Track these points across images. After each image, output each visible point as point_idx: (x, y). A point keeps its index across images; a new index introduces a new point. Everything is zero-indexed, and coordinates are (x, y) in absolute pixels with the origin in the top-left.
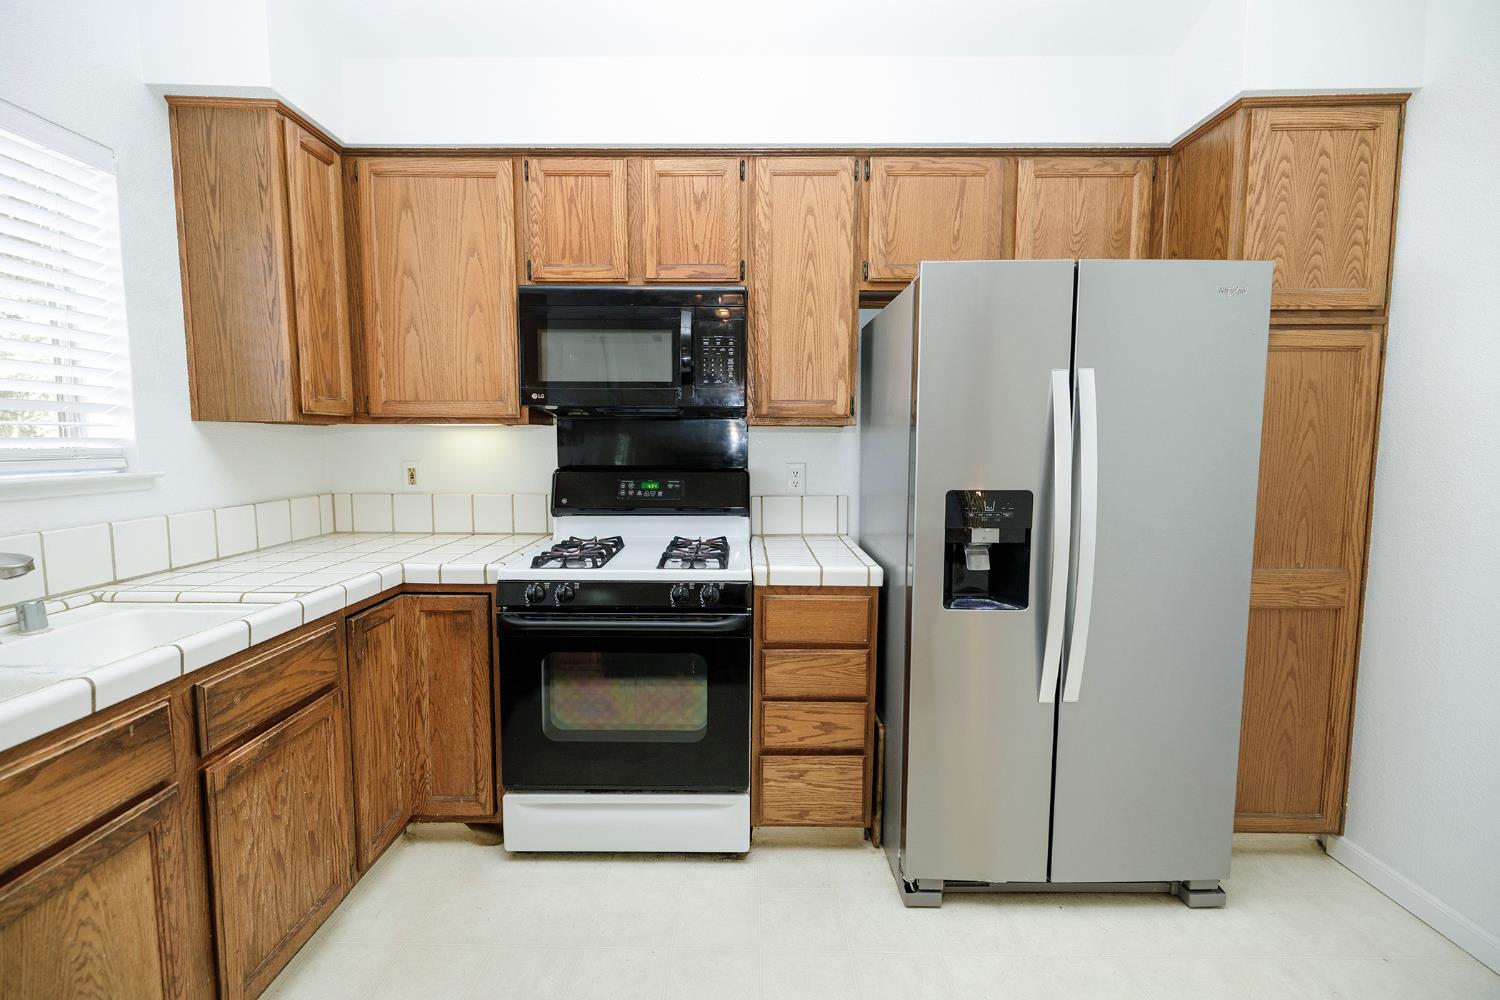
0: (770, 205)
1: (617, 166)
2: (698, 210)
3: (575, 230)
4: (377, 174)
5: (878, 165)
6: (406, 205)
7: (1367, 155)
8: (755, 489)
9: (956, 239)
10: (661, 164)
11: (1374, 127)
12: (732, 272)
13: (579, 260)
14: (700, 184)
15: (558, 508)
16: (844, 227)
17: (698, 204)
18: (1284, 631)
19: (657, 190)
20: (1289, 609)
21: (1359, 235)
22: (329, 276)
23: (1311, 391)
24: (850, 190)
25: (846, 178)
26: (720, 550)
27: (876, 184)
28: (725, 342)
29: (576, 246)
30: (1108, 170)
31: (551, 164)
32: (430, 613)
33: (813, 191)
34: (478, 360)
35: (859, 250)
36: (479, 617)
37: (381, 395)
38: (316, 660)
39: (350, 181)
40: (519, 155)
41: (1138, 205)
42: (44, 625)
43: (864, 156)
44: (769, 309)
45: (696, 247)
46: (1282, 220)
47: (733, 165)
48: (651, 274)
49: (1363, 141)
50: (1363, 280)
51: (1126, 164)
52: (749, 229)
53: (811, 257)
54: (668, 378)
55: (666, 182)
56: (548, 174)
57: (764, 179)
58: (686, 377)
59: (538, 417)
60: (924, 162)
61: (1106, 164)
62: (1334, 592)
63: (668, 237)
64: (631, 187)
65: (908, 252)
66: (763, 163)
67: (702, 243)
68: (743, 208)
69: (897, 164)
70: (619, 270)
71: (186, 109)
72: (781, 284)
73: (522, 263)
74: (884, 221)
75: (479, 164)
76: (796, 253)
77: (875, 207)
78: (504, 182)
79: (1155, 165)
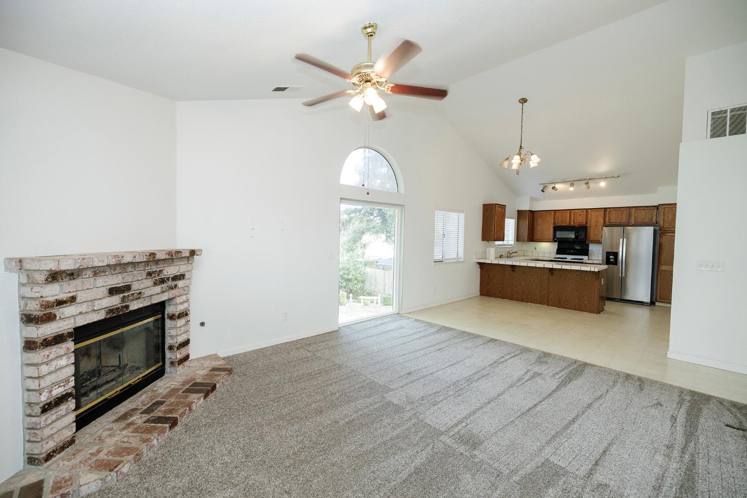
0: (591, 216)
1: (569, 211)
2: (580, 216)
3: (562, 219)
4: (537, 213)
5: (608, 210)
6: (540, 216)
8: (590, 253)
9: (621, 220)
10: (574, 211)
12: (585, 223)
13: (562, 223)
14: (580, 213)
15: (557, 254)
16: (602, 218)
19: (574, 214)
22: (530, 226)
25: (603, 212)
26: (582, 259)
27: (608, 212)
28: (582, 233)
29: (562, 221)
30: (648, 209)
31: (559, 211)
33: (597, 213)
34: (548, 234)
35: (604, 221)
37: (535, 238)
39: (534, 214)
40: (555, 211)
41: (655, 213)
43: (605, 209)
44: (590, 229)
46: (667, 219)
47: (585, 211)
48: (572, 224)
51: (652, 208)
52: (587, 218)
53: (597, 223)
54: (574, 237)
55: (576, 213)
57: (590, 213)
58: (576, 237)
59: (555, 241)
60: (615, 209)
63: (575, 220)
64: (570, 214)
65: (613, 220)
66: (589, 210)
67: (580, 220)
68: (587, 215)
69: (611, 209)
70: (568, 224)
71: (518, 211)
72: (592, 225)
73: (555, 223)
74: (609, 217)
75: (550, 212)
76: (595, 221)
77: (607, 215)
78: (553, 214)
79: (658, 208)
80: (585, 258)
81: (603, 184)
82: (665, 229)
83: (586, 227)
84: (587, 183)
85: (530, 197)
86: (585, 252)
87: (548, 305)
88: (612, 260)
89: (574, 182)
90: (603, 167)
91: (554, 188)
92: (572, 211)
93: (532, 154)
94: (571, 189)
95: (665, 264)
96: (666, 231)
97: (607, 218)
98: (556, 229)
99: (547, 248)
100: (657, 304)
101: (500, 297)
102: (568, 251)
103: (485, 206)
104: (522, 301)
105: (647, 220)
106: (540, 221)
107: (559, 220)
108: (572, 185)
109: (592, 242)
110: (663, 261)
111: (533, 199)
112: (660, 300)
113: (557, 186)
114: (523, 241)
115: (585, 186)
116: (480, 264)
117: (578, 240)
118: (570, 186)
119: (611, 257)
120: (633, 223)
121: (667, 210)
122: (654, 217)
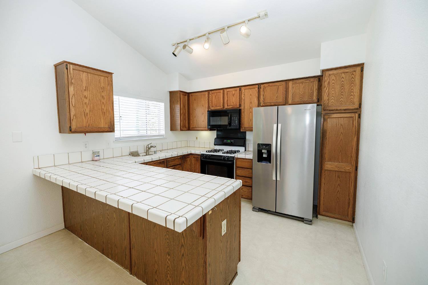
0: (244, 95)
1: (222, 91)
2: (233, 96)
3: (216, 101)
4: (191, 96)
5: (262, 86)
6: (195, 100)
7: (354, 77)
8: (247, 143)
9: (277, 97)
10: (228, 90)
11: (355, 71)
12: (238, 106)
13: (216, 106)
14: (234, 92)
15: (215, 145)
16: (256, 97)
17: (233, 95)
18: (337, 176)
19: (227, 94)
20: (337, 171)
21: (352, 93)
22: (185, 111)
23: (341, 127)
24: (257, 91)
25: (257, 89)
27: (262, 90)
28: (236, 118)
29: (216, 104)
30: (308, 81)
31: (213, 92)
32: (194, 158)
33: (251, 92)
34: (203, 121)
35: (258, 100)
36: (199, 159)
37: (191, 127)
38: (179, 160)
39: (189, 97)
40: (208, 91)
41: (316, 87)
42: (156, 153)
43: (259, 85)
44: (244, 112)
45: (233, 102)
46: (333, 92)
47: (238, 89)
48: (226, 107)
49: (352, 74)
50: (354, 104)
51: (312, 80)
52: (241, 99)
53: (251, 103)
54: (227, 124)
55: (229, 92)
56: (212, 93)
57: (243, 91)
58: (230, 123)
59: (211, 129)
60: (270, 84)
61: (307, 80)
62: (348, 168)
63: (229, 101)
64: (224, 94)
65: (268, 100)
66: (243, 88)
68: (240, 95)
69: (266, 85)
70: (222, 107)
71: (171, 93)
72: (246, 107)
73: (209, 107)
74: (263, 95)
75: (204, 93)
77: (262, 93)
78: (207, 95)
79: (319, 79)
80: (242, 149)
81: (244, 29)
82: (331, 108)
83: (240, 110)
86: (243, 142)
88: (265, 156)
89: (210, 36)
92: (226, 91)
95: (330, 160)
96: (332, 110)
97: (262, 97)
98: (213, 114)
102: (225, 141)
106: (195, 105)
107: (213, 104)
108: (207, 40)
109: (249, 129)
110: (327, 156)
112: (324, 213)
114: (176, 130)
117: (232, 127)
119: (263, 151)
120: (290, 102)
121: (333, 77)
122: (315, 93)
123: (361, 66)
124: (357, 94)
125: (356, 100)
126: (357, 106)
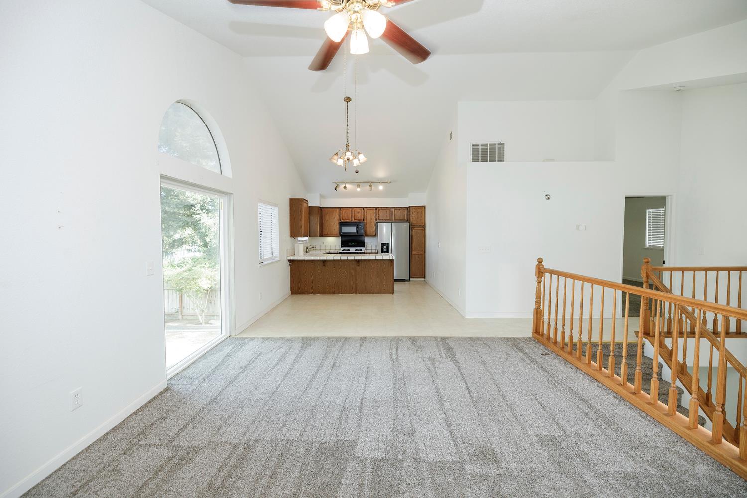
0: (366, 213)
1: (350, 209)
3: (345, 215)
4: (324, 210)
5: (378, 209)
6: (327, 213)
7: (422, 211)
8: (365, 244)
9: (386, 218)
10: (355, 209)
11: (422, 209)
12: (362, 219)
13: (346, 219)
14: (359, 211)
15: (342, 247)
16: (374, 215)
17: (358, 213)
18: (418, 257)
19: (354, 211)
20: (418, 254)
23: (418, 234)
25: (375, 210)
26: (361, 250)
27: (378, 211)
29: (345, 217)
31: (343, 209)
33: (371, 211)
34: (334, 229)
35: (376, 217)
37: (324, 233)
39: (322, 211)
40: (340, 208)
41: (406, 213)
43: (376, 208)
44: (366, 224)
46: (415, 217)
47: (362, 209)
48: (353, 219)
51: (404, 209)
52: (364, 215)
57: (366, 211)
58: (357, 231)
59: (340, 236)
60: (383, 208)
61: (402, 209)
62: (422, 253)
63: (355, 216)
64: (351, 211)
65: (381, 218)
66: (365, 209)
67: (359, 216)
68: (364, 212)
69: (380, 209)
70: (350, 219)
72: (368, 221)
73: (340, 219)
74: (379, 215)
75: (335, 209)
76: (370, 217)
77: (378, 213)
78: (338, 211)
79: (408, 209)
80: (363, 248)
81: (381, 187)
82: (414, 225)
83: (364, 222)
84: (370, 186)
85: (320, 195)
86: (362, 244)
87: (356, 293)
88: (385, 250)
89: (360, 184)
90: (381, 173)
91: (345, 187)
92: (353, 209)
93: (359, 153)
94: (358, 189)
95: (415, 250)
98: (342, 224)
99: (332, 242)
100: (411, 279)
101: (312, 293)
102: (350, 244)
103: (291, 200)
104: (334, 293)
105: (402, 218)
106: (327, 217)
107: (343, 217)
108: (358, 186)
109: (367, 235)
110: (413, 248)
111: (322, 196)
112: (413, 276)
113: (347, 186)
114: (315, 236)
115: (368, 188)
116: (290, 261)
117: (358, 234)
118: (358, 187)
119: (384, 247)
120: (394, 220)
121: (414, 210)
122: (406, 216)
123: (425, 206)
124: (423, 219)
125: (423, 221)
126: (424, 224)
